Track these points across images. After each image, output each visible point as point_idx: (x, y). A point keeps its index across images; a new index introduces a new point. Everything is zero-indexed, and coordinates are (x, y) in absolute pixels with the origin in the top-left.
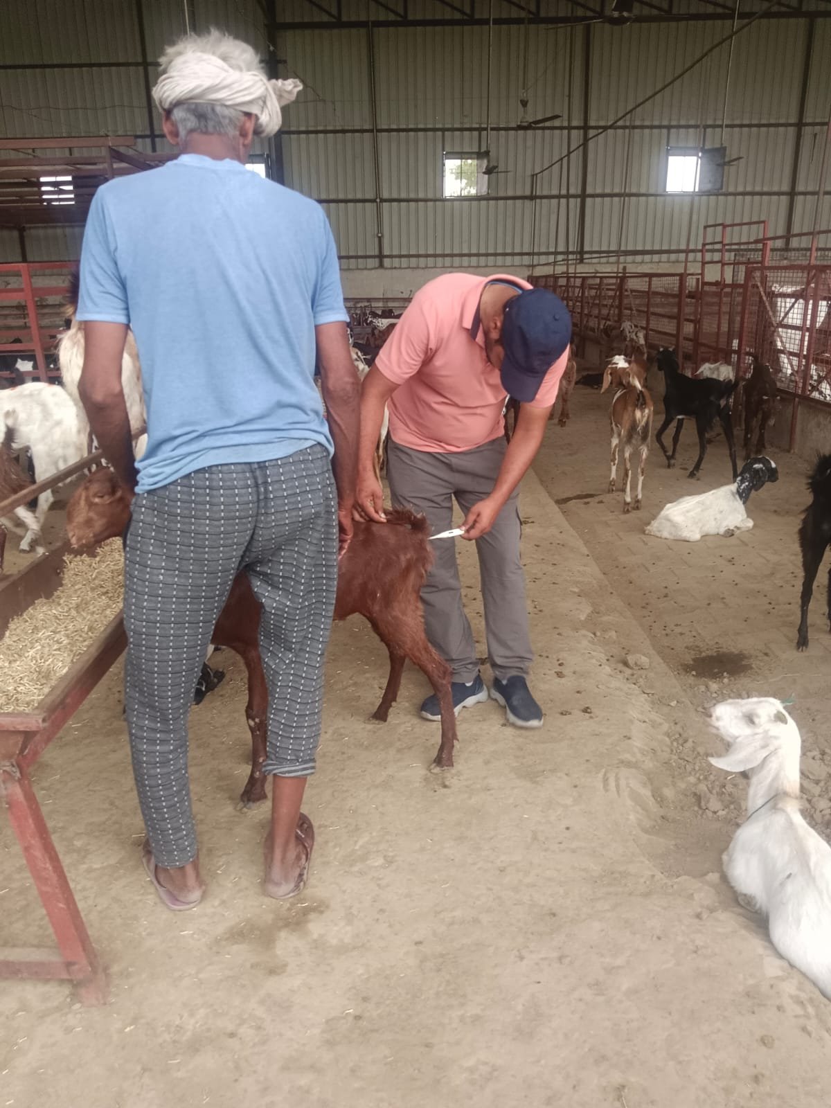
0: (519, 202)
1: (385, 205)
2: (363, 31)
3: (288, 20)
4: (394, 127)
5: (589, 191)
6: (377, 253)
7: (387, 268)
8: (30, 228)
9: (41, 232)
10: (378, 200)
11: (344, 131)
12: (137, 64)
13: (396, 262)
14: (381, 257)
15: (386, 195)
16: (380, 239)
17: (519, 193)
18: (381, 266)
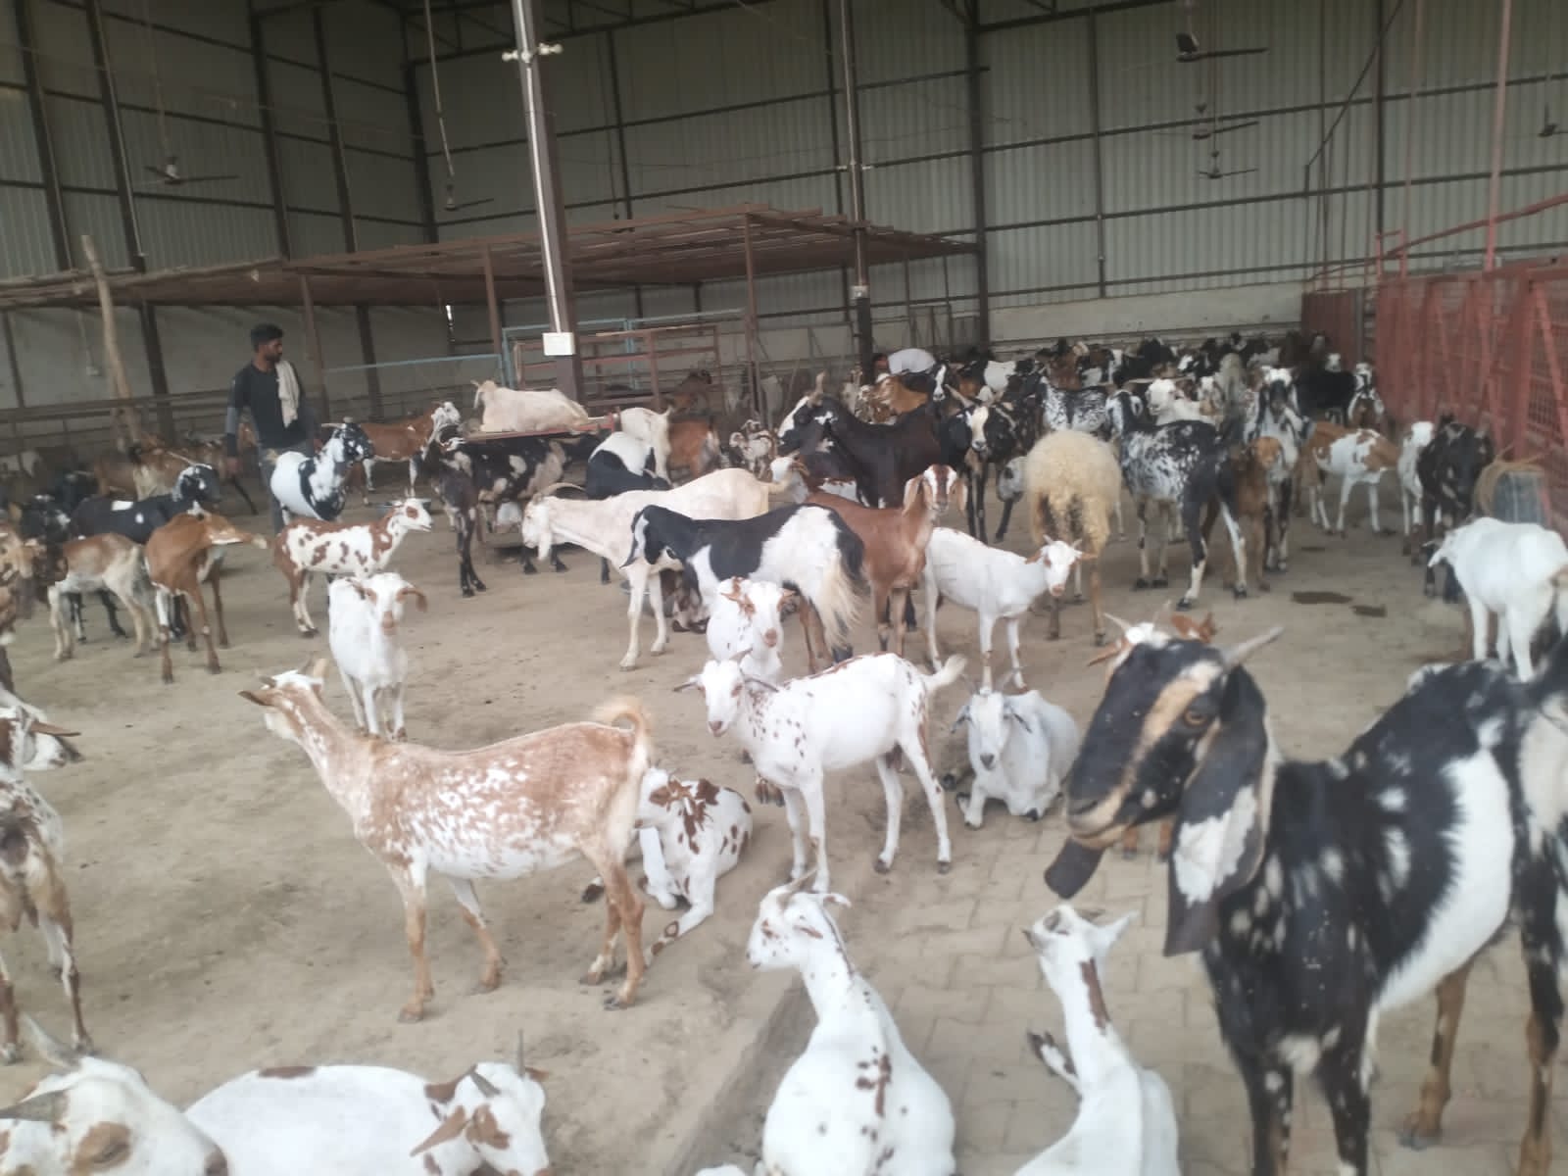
0: (1288, 202)
1: (1109, 222)
2: (1082, 19)
3: (992, 20)
4: (1120, 127)
5: (1388, 178)
6: (1096, 279)
7: (1110, 298)
8: (707, 283)
9: (717, 286)
10: (1099, 217)
11: (1058, 140)
12: (823, 94)
13: (1122, 289)
14: (1102, 284)
15: (1109, 209)
16: (1102, 263)
17: (1288, 190)
18: (1103, 295)
